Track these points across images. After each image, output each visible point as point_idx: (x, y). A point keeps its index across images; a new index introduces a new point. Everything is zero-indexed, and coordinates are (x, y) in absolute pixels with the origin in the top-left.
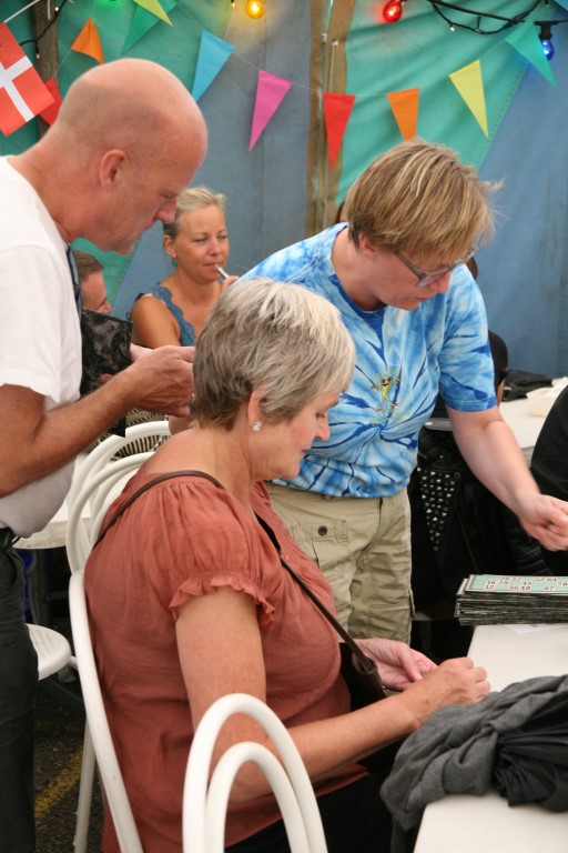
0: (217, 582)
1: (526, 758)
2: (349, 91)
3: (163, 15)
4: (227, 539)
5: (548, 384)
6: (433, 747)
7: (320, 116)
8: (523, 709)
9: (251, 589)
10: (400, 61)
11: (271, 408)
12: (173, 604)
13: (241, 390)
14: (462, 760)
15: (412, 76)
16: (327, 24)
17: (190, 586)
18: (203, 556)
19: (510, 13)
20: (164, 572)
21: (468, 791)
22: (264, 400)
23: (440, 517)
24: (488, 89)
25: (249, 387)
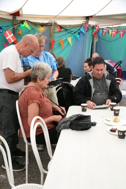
0: (34, 101)
1: (74, 124)
2: (54, 40)
3: (30, 29)
4: (36, 95)
5: (79, 78)
6: (63, 123)
7: (50, 43)
8: (74, 118)
9: (38, 102)
10: (61, 36)
11: (40, 79)
12: (28, 104)
13: (36, 77)
14: (66, 124)
15: (62, 38)
16: (52, 31)
17: (31, 102)
18: (32, 98)
19: (75, 31)
20: (27, 100)
21: (67, 128)
22: (39, 78)
23: (65, 94)
24: (72, 41)
25: (37, 77)
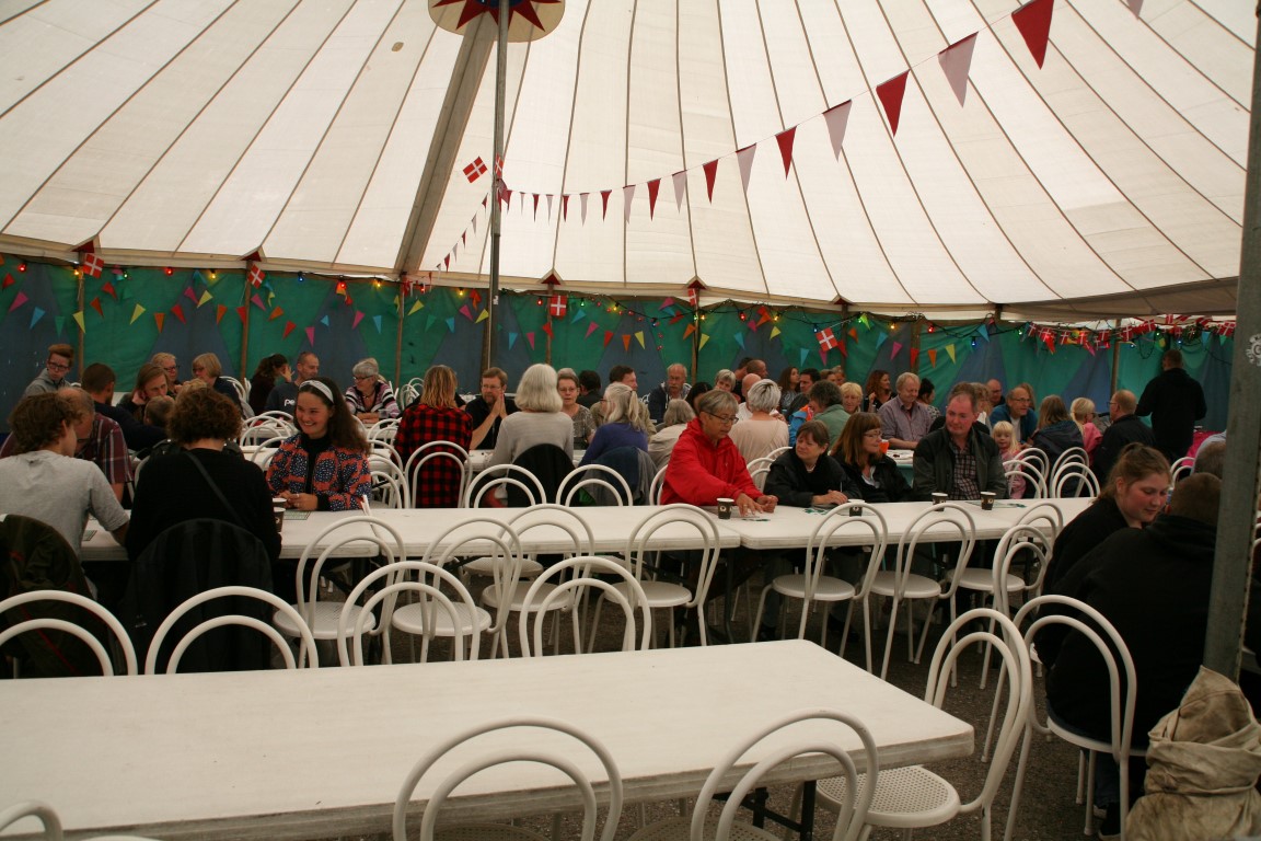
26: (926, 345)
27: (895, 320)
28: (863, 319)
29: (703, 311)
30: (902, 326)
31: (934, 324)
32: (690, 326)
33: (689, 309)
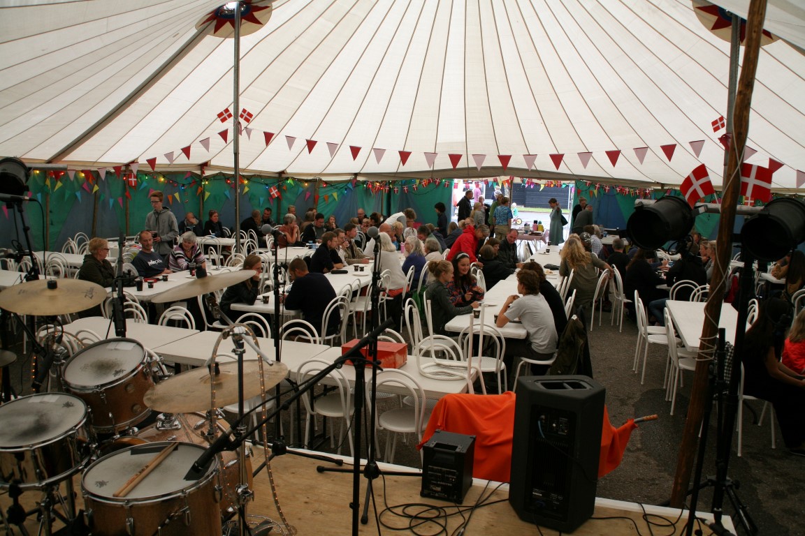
2: (319, 195)
3: (294, 185)
10: (326, 192)
16: (316, 187)
19: (341, 187)
24: (338, 196)
26: (322, 193)
27: (307, 181)
28: (290, 181)
29: (207, 178)
30: (310, 184)
31: (326, 183)
32: (200, 187)
33: (200, 178)
